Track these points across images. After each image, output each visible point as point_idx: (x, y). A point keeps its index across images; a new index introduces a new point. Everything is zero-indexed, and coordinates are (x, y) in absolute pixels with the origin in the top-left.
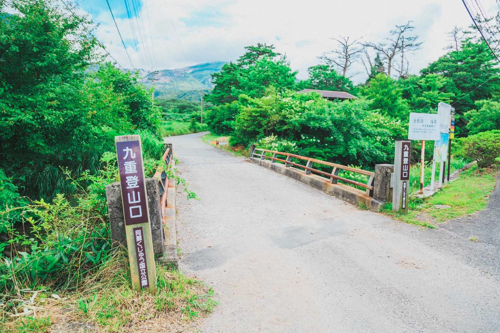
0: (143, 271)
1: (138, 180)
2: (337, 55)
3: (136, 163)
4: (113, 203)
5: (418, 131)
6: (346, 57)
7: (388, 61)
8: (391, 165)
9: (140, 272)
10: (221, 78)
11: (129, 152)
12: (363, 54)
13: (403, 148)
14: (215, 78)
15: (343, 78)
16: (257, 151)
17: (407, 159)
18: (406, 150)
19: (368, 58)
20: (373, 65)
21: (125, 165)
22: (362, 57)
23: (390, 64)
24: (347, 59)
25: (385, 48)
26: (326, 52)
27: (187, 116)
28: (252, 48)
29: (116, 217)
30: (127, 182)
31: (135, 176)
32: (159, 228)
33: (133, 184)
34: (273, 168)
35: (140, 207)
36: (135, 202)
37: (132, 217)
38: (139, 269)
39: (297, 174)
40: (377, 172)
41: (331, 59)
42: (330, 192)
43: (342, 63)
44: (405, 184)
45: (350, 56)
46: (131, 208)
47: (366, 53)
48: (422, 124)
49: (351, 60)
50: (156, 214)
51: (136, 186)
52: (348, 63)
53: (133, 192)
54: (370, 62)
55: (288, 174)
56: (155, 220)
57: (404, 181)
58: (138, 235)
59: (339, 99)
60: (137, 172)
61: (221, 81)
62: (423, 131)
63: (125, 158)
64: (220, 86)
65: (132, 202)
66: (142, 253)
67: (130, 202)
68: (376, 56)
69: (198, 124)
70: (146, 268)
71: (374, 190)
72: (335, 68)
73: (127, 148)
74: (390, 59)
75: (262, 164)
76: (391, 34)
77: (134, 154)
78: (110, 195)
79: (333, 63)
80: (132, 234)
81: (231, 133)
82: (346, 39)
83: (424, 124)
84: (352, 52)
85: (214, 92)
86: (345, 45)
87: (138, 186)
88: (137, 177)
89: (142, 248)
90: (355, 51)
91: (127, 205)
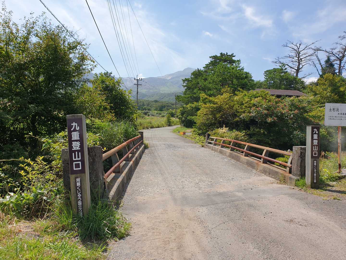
0: (80, 207)
1: (80, 145)
2: (291, 59)
3: (79, 133)
4: (65, 161)
5: (334, 118)
6: (299, 60)
7: (338, 62)
8: (305, 147)
9: (78, 208)
10: (191, 83)
11: (75, 125)
12: (314, 57)
13: (313, 131)
14: (186, 82)
15: (295, 79)
16: (211, 138)
17: (317, 141)
18: (315, 133)
19: (319, 61)
20: (324, 66)
21: (72, 134)
22: (313, 60)
23: (340, 65)
24: (299, 62)
25: (335, 51)
26: (280, 57)
27: (165, 113)
28: (215, 57)
29: (67, 170)
30: (72, 145)
31: (78, 142)
32: (97, 181)
33: (76, 147)
34: (221, 152)
35: (80, 162)
36: (77, 159)
37: (75, 169)
38: (78, 205)
39: (238, 156)
40: (294, 152)
41: (284, 63)
42: (260, 170)
43: (295, 66)
44: (315, 162)
45: (303, 60)
46: (74, 163)
47: (317, 57)
48: (338, 112)
49: (303, 63)
50: (95, 170)
51: (78, 148)
52: (301, 66)
53: (76, 152)
54: (320, 64)
55: (231, 156)
56: (95, 175)
57: (314, 159)
58: (78, 182)
59: (286, 96)
60: (79, 139)
61: (190, 85)
62: (339, 118)
63: (72, 130)
64: (189, 88)
65: (75, 159)
66: (80, 195)
67: (74, 159)
68: (326, 59)
69: (173, 119)
70: (82, 205)
71: (292, 168)
72: (289, 70)
73: (74, 123)
74: (341, 61)
75: (214, 149)
76: (340, 39)
77: (78, 127)
78: (64, 155)
79: (287, 67)
80: (74, 181)
81: (194, 126)
82: (298, 45)
83: (340, 112)
84: (305, 56)
85: (185, 93)
86: (297, 50)
87: (80, 149)
88: (80, 142)
89: (80, 191)
90: (307, 55)
91: (72, 161)
